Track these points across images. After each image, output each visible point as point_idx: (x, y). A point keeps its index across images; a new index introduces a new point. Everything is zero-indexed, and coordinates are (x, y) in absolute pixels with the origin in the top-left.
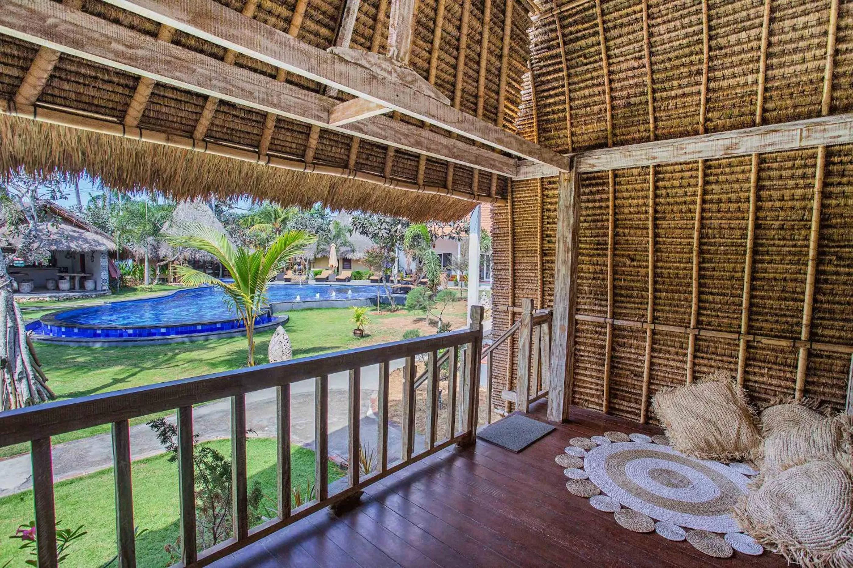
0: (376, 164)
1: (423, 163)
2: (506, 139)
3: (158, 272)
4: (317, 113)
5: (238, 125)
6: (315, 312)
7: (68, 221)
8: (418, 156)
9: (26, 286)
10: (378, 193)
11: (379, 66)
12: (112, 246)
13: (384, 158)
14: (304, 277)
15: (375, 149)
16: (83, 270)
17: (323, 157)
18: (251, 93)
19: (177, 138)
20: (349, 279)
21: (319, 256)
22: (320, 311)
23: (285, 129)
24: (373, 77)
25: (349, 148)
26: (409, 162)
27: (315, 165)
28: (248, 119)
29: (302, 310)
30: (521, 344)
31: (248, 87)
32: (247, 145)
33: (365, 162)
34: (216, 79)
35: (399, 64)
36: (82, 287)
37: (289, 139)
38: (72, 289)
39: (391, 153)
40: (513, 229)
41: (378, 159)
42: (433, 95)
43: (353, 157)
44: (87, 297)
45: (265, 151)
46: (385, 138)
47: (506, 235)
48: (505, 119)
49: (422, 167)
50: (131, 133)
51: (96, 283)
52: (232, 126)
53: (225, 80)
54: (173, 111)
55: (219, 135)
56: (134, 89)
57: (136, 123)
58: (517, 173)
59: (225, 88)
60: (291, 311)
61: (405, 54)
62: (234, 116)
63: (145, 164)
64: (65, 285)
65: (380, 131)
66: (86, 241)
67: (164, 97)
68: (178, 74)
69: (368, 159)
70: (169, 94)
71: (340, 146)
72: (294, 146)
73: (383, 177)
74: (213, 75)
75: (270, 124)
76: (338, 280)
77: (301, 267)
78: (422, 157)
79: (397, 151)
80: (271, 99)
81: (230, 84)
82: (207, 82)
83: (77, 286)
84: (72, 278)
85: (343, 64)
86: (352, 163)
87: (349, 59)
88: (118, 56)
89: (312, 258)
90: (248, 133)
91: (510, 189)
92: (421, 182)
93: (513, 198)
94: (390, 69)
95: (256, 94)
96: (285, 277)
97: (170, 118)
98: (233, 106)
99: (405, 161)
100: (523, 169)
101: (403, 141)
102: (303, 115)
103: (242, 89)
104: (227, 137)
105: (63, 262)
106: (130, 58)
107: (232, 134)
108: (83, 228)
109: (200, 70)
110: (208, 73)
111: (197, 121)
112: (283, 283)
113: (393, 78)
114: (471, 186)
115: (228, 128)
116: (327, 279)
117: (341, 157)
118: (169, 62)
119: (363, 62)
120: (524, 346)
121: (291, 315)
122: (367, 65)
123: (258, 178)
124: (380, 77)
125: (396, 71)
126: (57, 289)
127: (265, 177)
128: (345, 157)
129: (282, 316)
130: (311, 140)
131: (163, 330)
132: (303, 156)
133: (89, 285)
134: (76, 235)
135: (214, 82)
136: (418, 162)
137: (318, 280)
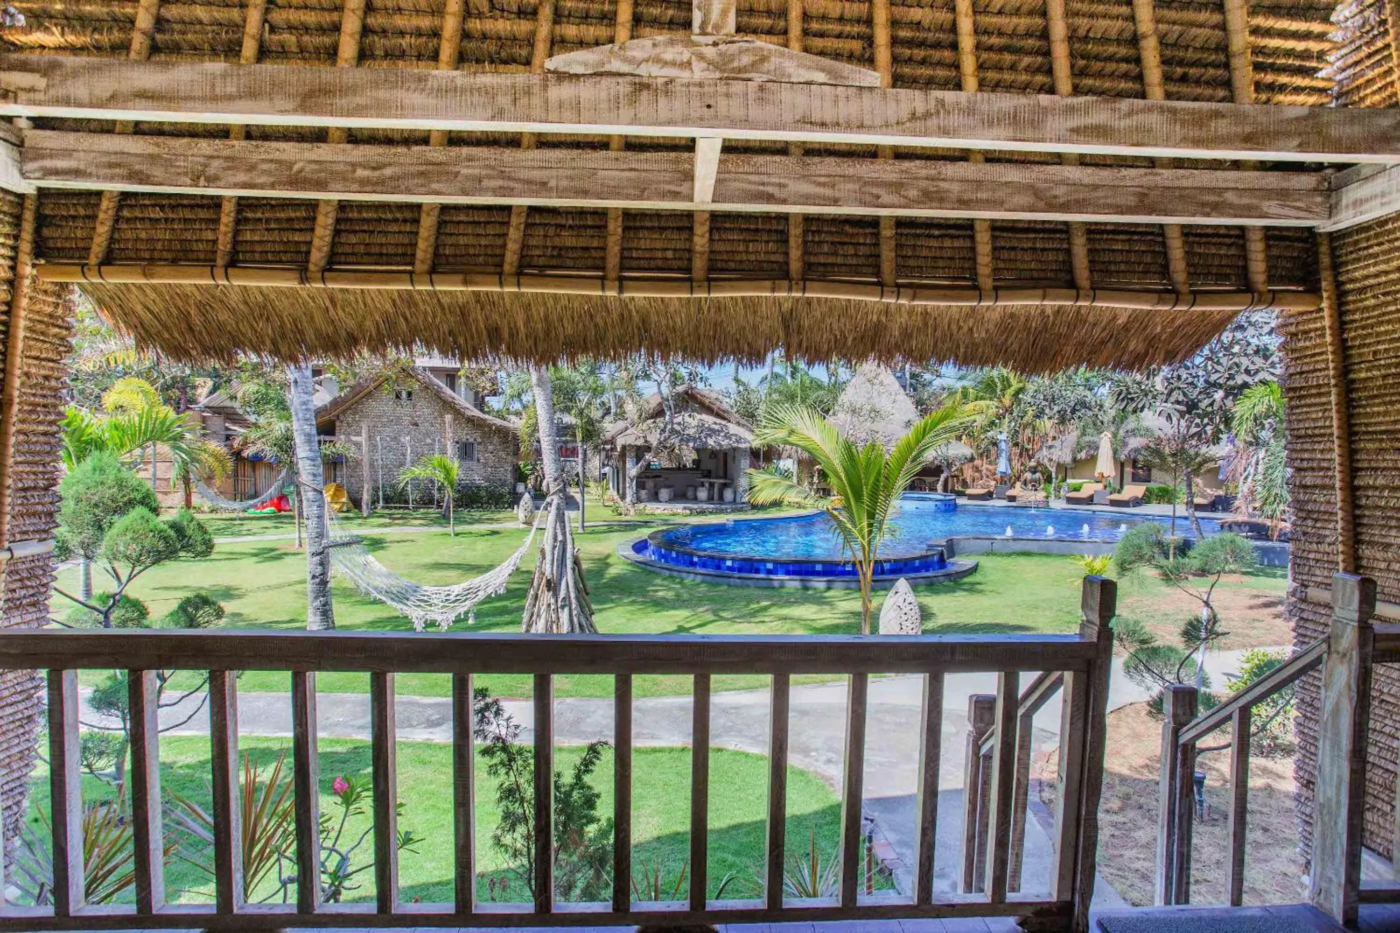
0: (861, 261)
1: (983, 240)
2: (1124, 123)
3: (815, 480)
4: (668, 187)
5: (569, 240)
6: (1036, 559)
7: (708, 409)
8: (968, 226)
9: (664, 493)
10: (903, 319)
11: (658, 60)
12: (756, 443)
13: (877, 245)
14: (1041, 495)
15: (847, 228)
16: (725, 476)
17: (732, 265)
18: (544, 184)
19: (479, 278)
20: (1137, 502)
21: (1082, 455)
22: (1045, 559)
23: (648, 228)
24: (641, 86)
25: (784, 240)
26: (948, 243)
27: (710, 283)
28: (580, 227)
29: (1009, 555)
30: (1329, 706)
31: (536, 175)
32: (588, 268)
33: (831, 260)
34: (489, 177)
35: (710, 39)
36: (721, 498)
37: (659, 245)
38: (710, 499)
39: (887, 232)
40: (1345, 370)
41: (862, 250)
42: (821, 77)
43: (795, 254)
44: (721, 511)
45: (613, 274)
46: (835, 202)
47: (1321, 391)
48: (1258, 67)
49: (984, 247)
50: (421, 283)
51: (735, 493)
52: (557, 242)
53: (502, 175)
54: (472, 240)
55: (541, 261)
56: (417, 221)
57: (425, 267)
58: (1331, 211)
59: (501, 188)
60: (988, 554)
61: (724, 13)
62: (558, 226)
63: (476, 320)
64: (703, 494)
65: (821, 190)
66: (727, 436)
67: (459, 222)
68: (435, 186)
69: (835, 254)
70: (463, 218)
71: (765, 238)
72: (670, 254)
73: (881, 286)
74: (484, 172)
75: (615, 227)
76: (1114, 503)
77: (1038, 475)
78: (978, 226)
79: (900, 223)
80: (576, 183)
81: (510, 178)
82: (476, 185)
83: (716, 496)
84: (712, 485)
85: (566, 83)
86: (795, 266)
87: (580, 70)
88: (365, 185)
89: (1067, 459)
90: (586, 249)
91: (1325, 260)
92: (986, 282)
93: (1338, 285)
94: (686, 57)
95: (553, 183)
96: (1010, 492)
97: (471, 251)
98: (553, 211)
99: (934, 243)
100: (1351, 193)
101: (886, 198)
102: (640, 198)
103: (529, 182)
104: (554, 262)
105: (708, 464)
106: (377, 184)
107: (559, 256)
108: (724, 418)
109: (464, 171)
110: (477, 171)
111: (504, 246)
112: (1004, 503)
113: (699, 72)
114: (1165, 271)
115: (554, 248)
116: (1090, 500)
117: (773, 258)
118: (422, 173)
119: (616, 65)
120: (1336, 712)
121: (984, 561)
122: (625, 68)
123: (643, 321)
124: (660, 81)
125: (701, 57)
126: (695, 499)
127: (654, 318)
128: (779, 258)
129: (963, 562)
130: (696, 239)
131: (770, 566)
132: (688, 270)
133: (728, 494)
134: (717, 427)
135: (486, 183)
136: (972, 238)
137: (1070, 500)
